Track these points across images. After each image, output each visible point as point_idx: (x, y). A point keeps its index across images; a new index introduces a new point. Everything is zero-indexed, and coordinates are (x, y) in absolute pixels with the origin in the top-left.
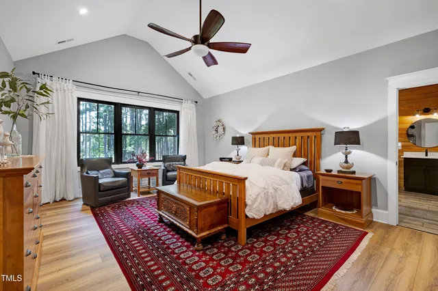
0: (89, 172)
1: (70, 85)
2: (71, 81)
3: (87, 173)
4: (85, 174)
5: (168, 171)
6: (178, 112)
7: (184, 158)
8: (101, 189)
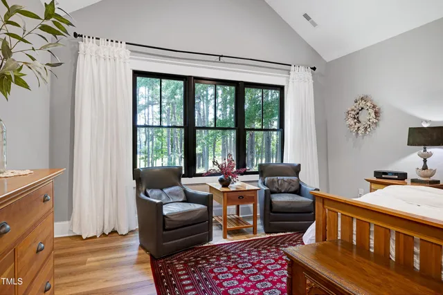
0: (148, 191)
1: (123, 50)
2: (124, 43)
3: (146, 194)
4: (142, 195)
5: (273, 192)
6: (281, 89)
7: (296, 169)
8: (167, 227)
